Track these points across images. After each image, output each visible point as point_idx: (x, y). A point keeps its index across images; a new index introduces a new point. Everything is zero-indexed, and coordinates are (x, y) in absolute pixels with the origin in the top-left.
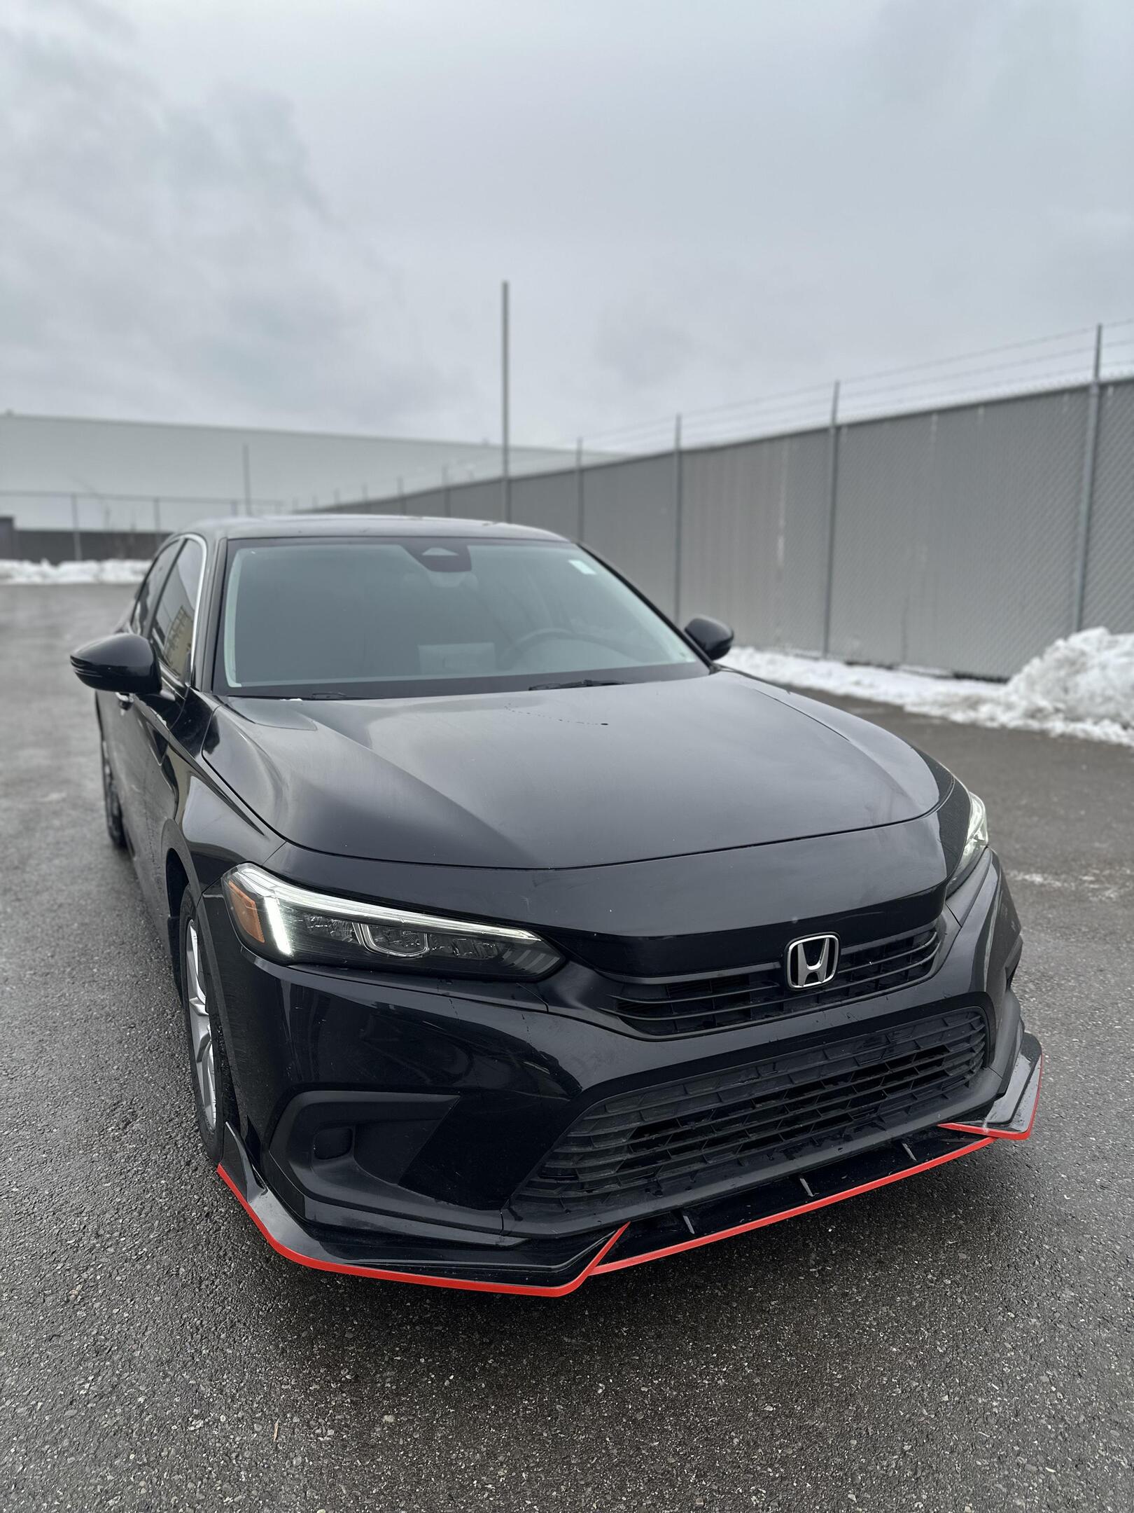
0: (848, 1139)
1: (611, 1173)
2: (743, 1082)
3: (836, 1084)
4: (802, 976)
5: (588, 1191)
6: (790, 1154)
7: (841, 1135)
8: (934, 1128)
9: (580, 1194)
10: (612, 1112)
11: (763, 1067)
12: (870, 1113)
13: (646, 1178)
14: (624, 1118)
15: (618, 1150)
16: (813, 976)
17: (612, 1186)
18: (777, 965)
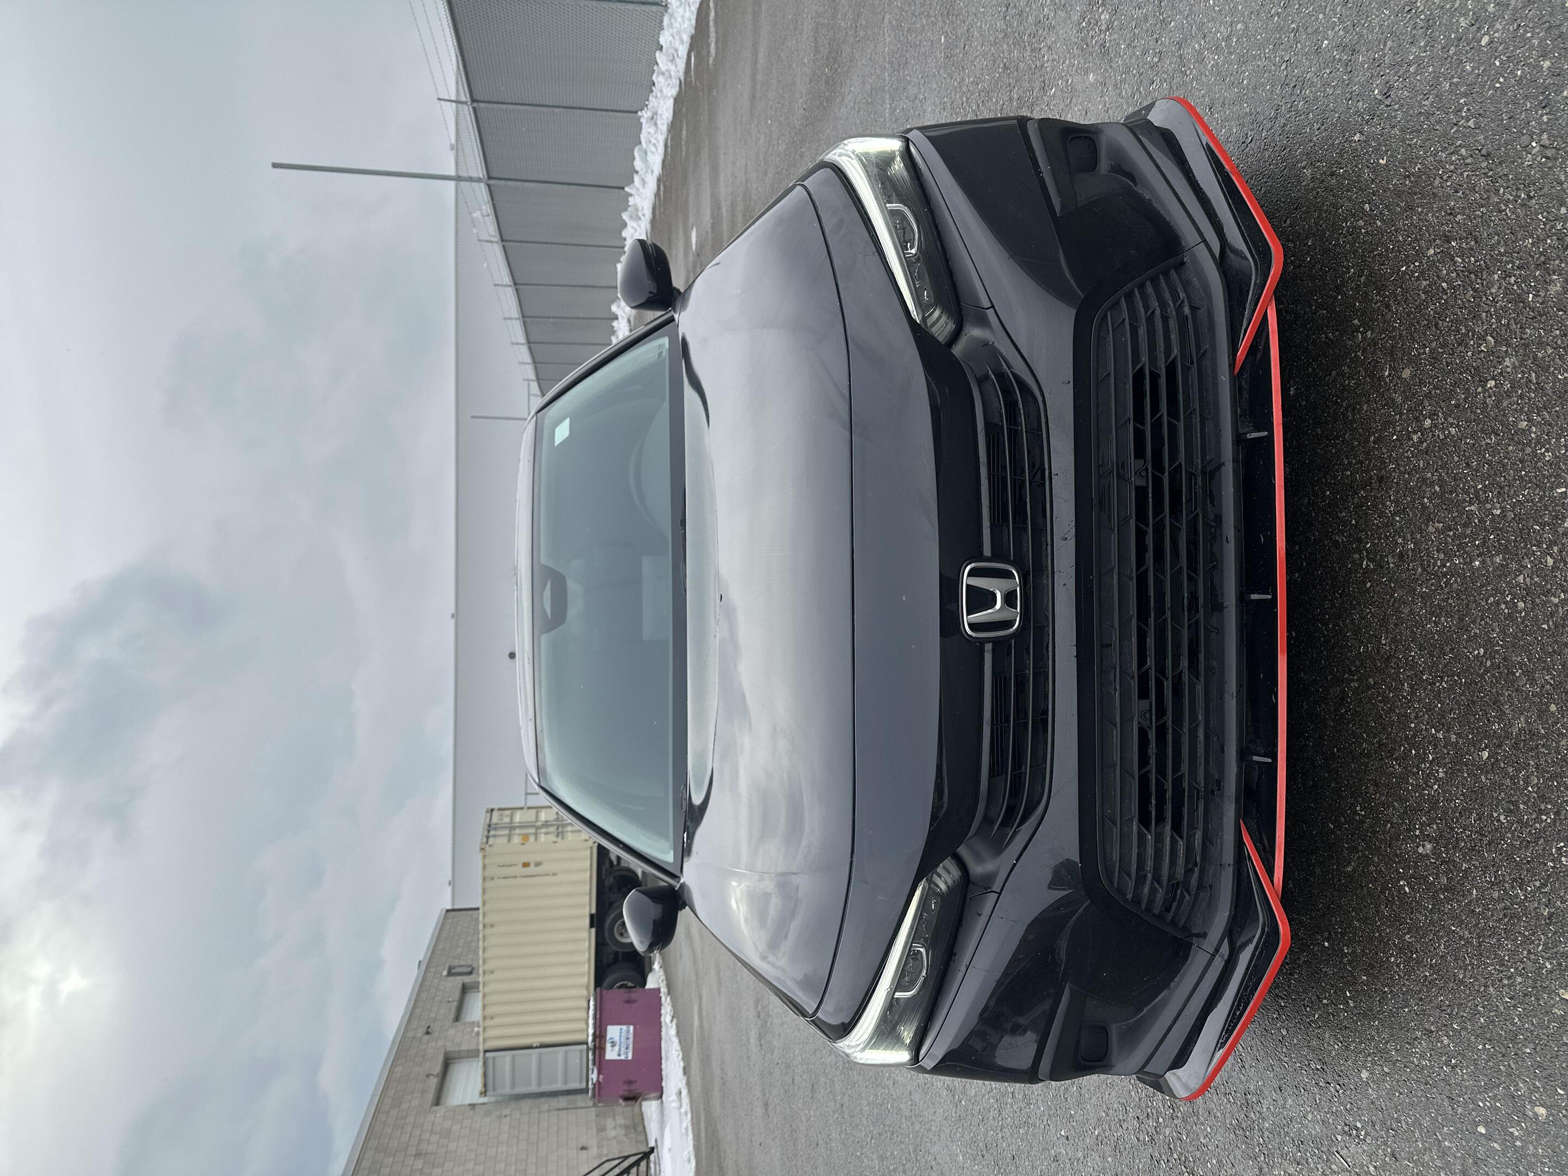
0: (1219, 519)
1: (1181, 844)
2: (1116, 690)
3: (1146, 550)
4: (1008, 614)
5: (1196, 865)
6: (1217, 607)
7: (1211, 526)
8: (1236, 379)
9: (1196, 875)
10: (1116, 856)
11: (1105, 662)
12: (1196, 484)
13: (1198, 800)
14: (1124, 839)
15: (1159, 839)
16: (1009, 599)
17: (1197, 837)
18: (988, 647)
